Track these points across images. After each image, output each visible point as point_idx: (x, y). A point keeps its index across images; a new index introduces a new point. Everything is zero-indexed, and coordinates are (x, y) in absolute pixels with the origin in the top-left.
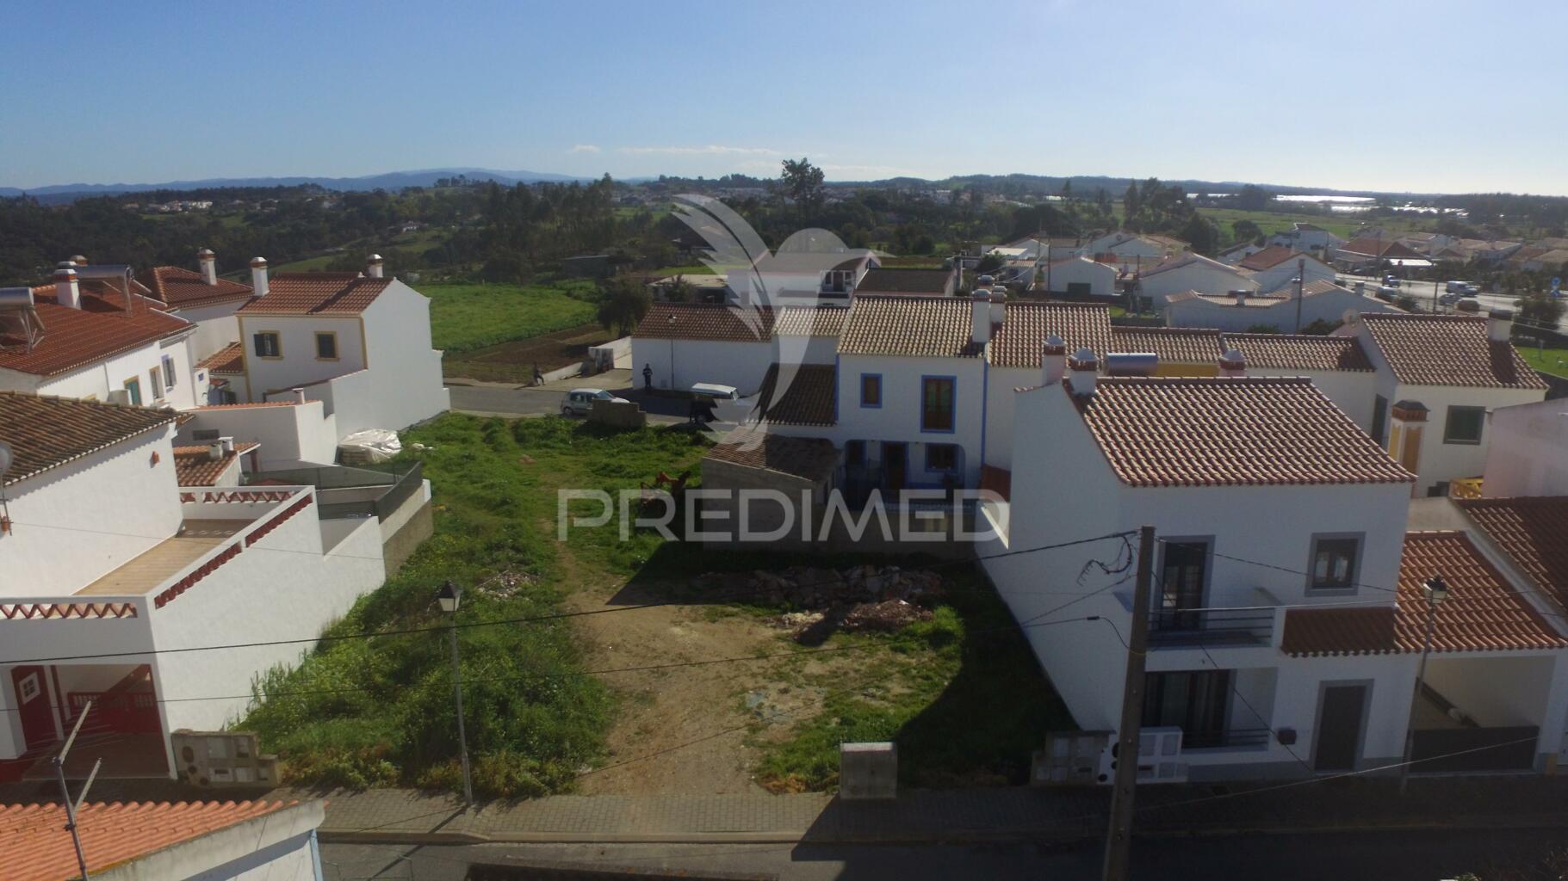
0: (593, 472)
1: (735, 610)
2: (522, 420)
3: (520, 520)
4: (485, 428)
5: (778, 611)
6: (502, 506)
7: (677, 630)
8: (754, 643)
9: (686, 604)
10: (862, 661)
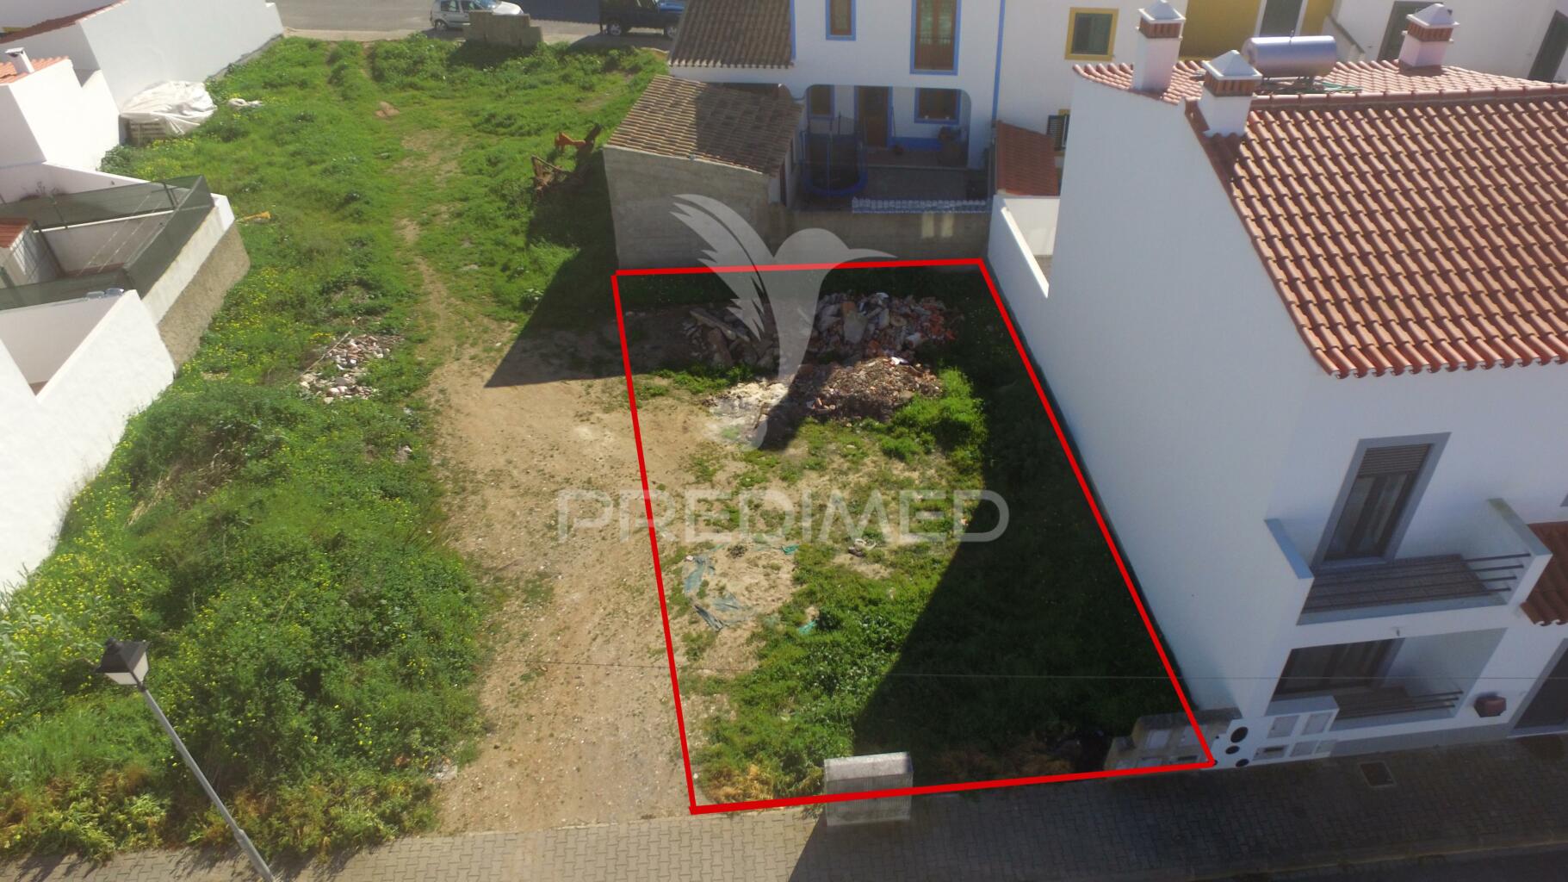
0: (475, 126)
1: (664, 382)
2: (379, 43)
3: (373, 229)
4: (333, 59)
5: (724, 381)
6: (346, 204)
7: (584, 431)
8: (692, 449)
9: (598, 376)
10: (843, 479)
